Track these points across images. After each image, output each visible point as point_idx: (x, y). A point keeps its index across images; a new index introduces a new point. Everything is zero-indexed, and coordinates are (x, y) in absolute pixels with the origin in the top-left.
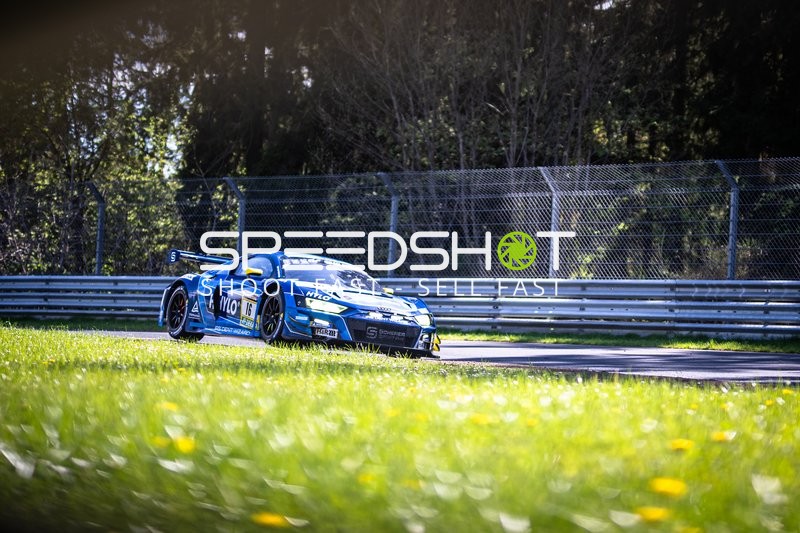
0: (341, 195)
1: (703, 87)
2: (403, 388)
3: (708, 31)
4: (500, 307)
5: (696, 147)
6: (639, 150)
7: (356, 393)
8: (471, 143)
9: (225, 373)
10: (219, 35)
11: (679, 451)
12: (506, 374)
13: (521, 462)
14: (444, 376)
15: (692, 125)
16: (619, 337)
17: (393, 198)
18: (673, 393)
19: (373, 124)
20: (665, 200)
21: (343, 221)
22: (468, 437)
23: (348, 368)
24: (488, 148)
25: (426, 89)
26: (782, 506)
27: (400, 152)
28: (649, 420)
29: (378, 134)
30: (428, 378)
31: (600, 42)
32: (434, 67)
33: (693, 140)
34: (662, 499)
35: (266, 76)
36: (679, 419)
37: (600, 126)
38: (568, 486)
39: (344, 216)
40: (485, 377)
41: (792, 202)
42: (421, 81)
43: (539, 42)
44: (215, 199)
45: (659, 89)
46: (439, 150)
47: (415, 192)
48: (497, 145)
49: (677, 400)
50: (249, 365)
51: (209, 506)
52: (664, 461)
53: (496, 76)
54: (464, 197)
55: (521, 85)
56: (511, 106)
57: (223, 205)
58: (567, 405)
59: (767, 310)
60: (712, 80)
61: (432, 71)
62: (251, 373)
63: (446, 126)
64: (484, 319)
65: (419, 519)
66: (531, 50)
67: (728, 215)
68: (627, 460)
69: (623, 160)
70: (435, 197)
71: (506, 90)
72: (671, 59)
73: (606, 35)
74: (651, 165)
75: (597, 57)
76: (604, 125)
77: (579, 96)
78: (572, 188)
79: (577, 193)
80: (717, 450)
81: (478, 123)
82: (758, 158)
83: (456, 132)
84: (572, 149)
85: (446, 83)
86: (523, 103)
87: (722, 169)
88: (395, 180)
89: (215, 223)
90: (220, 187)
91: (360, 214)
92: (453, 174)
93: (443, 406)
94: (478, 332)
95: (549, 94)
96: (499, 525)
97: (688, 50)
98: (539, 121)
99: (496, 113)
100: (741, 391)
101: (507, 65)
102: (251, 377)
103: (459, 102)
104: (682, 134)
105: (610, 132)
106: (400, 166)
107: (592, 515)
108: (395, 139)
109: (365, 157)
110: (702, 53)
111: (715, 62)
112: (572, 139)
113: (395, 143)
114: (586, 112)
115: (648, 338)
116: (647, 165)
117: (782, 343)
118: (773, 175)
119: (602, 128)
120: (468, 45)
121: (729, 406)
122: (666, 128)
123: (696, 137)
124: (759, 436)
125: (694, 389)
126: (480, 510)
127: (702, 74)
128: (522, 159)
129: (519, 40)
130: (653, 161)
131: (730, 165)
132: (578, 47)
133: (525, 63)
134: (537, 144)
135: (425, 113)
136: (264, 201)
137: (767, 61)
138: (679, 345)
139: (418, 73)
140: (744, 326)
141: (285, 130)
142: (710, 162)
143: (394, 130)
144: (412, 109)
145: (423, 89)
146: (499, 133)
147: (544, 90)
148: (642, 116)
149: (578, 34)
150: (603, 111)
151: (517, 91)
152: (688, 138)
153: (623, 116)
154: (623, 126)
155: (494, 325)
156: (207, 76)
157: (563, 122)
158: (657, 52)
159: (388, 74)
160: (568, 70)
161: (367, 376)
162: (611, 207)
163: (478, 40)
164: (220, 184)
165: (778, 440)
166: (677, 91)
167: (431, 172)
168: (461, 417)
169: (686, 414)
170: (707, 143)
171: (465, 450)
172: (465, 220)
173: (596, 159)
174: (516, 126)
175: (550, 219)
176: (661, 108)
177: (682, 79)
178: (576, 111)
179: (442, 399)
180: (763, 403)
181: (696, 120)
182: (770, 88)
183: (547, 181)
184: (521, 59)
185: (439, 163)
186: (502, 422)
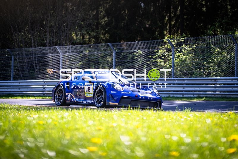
1: (104, 21)
2: (17, 114)
3: (105, 5)
4: (45, 89)
5: (103, 39)
6: (86, 41)
7: (3, 116)
8: (35, 40)
11: (100, 130)
12: (48, 109)
13: (53, 135)
14: (29, 110)
17: (12, 57)
18: (98, 113)
19: (6, 35)
20: (94, 55)
22: (37, 128)
24: (40, 41)
25: (21, 24)
26: (130, 145)
27: (14, 43)
28: (91, 121)
29: (7, 37)
30: (25, 110)
31: (73, 9)
32: (23, 17)
33: (102, 37)
34: (95, 144)
36: (99, 120)
37: (74, 34)
38: (67, 142)
40: (42, 110)
41: (131, 55)
42: (20, 21)
45: (91, 22)
46: (26, 42)
47: (19, 55)
48: (43, 40)
49: (99, 115)
52: (95, 133)
53: (42, 20)
54: (34, 56)
55: (50, 22)
56: (47, 28)
58: (66, 117)
60: (107, 20)
63: (28, 35)
64: (41, 92)
65: (23, 153)
66: (53, 11)
67: (113, 59)
68: (84, 133)
69: (81, 44)
70: (25, 56)
71: (46, 23)
72: (95, 14)
73: (75, 7)
74: (89, 45)
75: (73, 13)
77: (67, 25)
78: (66, 52)
79: (68, 54)
80: (111, 130)
81: (37, 33)
82: (121, 42)
83: (31, 36)
84: (66, 41)
85: (27, 22)
86: (51, 27)
87: (110, 46)
88: (12, 51)
91: (3, 62)
92: (30, 49)
93: (29, 119)
94: (39, 96)
95: (58, 25)
96: (47, 154)
97: (99, 11)
98: (55, 33)
99: (43, 30)
101: (45, 16)
103: (31, 27)
104: (98, 35)
105: (77, 36)
106: (14, 47)
107: (75, 150)
108: (12, 39)
109: (3, 45)
110: (103, 12)
111: (108, 14)
112: (66, 38)
114: (70, 29)
116: (88, 45)
119: (75, 34)
120: (34, 10)
121: (114, 116)
122: (93, 34)
124: (123, 125)
126: (41, 150)
127: (104, 18)
128: (51, 44)
129: (49, 8)
130: (90, 44)
131: (113, 45)
132: (67, 10)
133: (51, 15)
134: (55, 39)
135: (21, 31)
137: (123, 14)
139: (19, 19)
142: (107, 44)
143: (12, 36)
144: (17, 30)
146: (44, 36)
147: (57, 24)
148: (86, 31)
149: (67, 6)
150: (75, 29)
151: (49, 24)
152: (100, 37)
153: (80, 30)
154: (81, 34)
155: (44, 94)
157: (63, 33)
158: (90, 11)
159: (10, 19)
160: (64, 17)
161: (6, 111)
162: (78, 58)
163: (36, 9)
165: (129, 126)
166: (97, 23)
167: (24, 49)
168: (34, 122)
169: (102, 119)
170: (106, 38)
171: (36, 132)
172: (34, 63)
173: (73, 44)
174: (49, 34)
175: (60, 62)
176: (92, 28)
177: (98, 19)
178: (67, 30)
179: (29, 116)
180: (124, 115)
181: (102, 31)
182: (124, 22)
183: (58, 50)
184: (50, 14)
185: (26, 46)
186: (47, 123)
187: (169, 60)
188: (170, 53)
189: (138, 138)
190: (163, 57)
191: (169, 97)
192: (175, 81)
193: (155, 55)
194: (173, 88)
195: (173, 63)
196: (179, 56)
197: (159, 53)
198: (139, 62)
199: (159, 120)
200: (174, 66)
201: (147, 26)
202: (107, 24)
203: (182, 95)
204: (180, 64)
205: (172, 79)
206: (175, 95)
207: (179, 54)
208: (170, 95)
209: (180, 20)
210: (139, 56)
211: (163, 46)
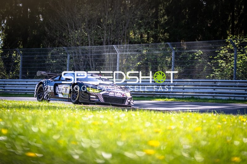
0: (52, 54)
1: (164, 20)
2: (71, 114)
3: (165, 3)
5: (161, 39)
6: (144, 40)
7: (57, 115)
8: (92, 38)
9: (17, 109)
10: (14, 5)
11: (157, 132)
12: (104, 109)
13: (108, 136)
14: (84, 109)
15: (160, 32)
16: (138, 97)
17: (68, 55)
18: (155, 114)
19: (62, 32)
20: (152, 55)
21: (53, 62)
22: (92, 128)
23: (55, 108)
24: (97, 39)
25: (78, 21)
26: (189, 149)
27: (70, 41)
28: (148, 123)
29: (63, 35)
30: (80, 110)
31: (132, 6)
32: (80, 14)
33: (161, 37)
34: (152, 147)
35: (29, 17)
36: (157, 122)
37: (132, 32)
38: (123, 143)
39: (53, 60)
40: (97, 110)
41: (191, 55)
42: (76, 19)
43: (113, 6)
44: (13, 56)
45: (150, 21)
46: (82, 40)
47: (75, 53)
48: (100, 38)
49: (156, 117)
50: (24, 107)
51: (12, 150)
52: (153, 136)
53: (100, 17)
54: (90, 55)
55: (107, 20)
56: (104, 26)
57: (16, 57)
58: (122, 118)
59: (184, 89)
61: (80, 16)
62: (25, 109)
63: (84, 33)
65: (77, 154)
66: (111, 9)
67: (172, 60)
68: (141, 135)
69: (139, 43)
70: (81, 54)
71: (103, 21)
72: (154, 12)
73: (134, 4)
74: (148, 44)
75: (131, 11)
76: (133, 32)
77: (125, 24)
78: (123, 52)
80: (169, 132)
81: (94, 32)
82: (181, 42)
83: (87, 34)
84: (123, 40)
85: (84, 19)
86: (108, 25)
87: (170, 45)
88: (69, 49)
89: (13, 63)
90: (15, 52)
91: (58, 60)
92: (87, 47)
93: (84, 119)
95: (116, 23)
96: (102, 156)
97: (159, 9)
98: (113, 31)
99: (100, 28)
100: (176, 113)
101: (103, 14)
102: (24, 111)
103: (88, 25)
104: (157, 34)
105: (135, 34)
106: (70, 45)
107: (130, 152)
108: (69, 36)
109: (59, 42)
110: (163, 10)
111: (168, 12)
112: (124, 37)
113: (69, 38)
114: (128, 28)
115: (147, 97)
116: (146, 44)
117: (189, 99)
118: (185, 47)
120: (91, 7)
121: (173, 118)
122: (152, 33)
123: (161, 36)
124: (182, 127)
125: (161, 113)
126: (96, 151)
127: (163, 16)
128: (108, 43)
129: (107, 6)
130: (148, 43)
131: (172, 44)
132: (125, 8)
134: (113, 38)
135: (78, 29)
136: (28, 56)
137: (183, 12)
138: (157, 100)
139: (76, 16)
140: (177, 94)
141: (35, 34)
142: (166, 43)
143: (68, 34)
144: (74, 27)
145: (77, 21)
146: (101, 35)
147: (115, 21)
148: (145, 29)
149: (125, 4)
150: (133, 28)
151: (106, 22)
152: (159, 36)
153: (139, 29)
154: (139, 32)
156: (10, 17)
157: (120, 31)
158: (150, 9)
159: (66, 17)
160: (122, 15)
161: (61, 110)
162: (135, 57)
163: (94, 6)
164: (14, 51)
165: (187, 129)
166: (155, 21)
167: (80, 47)
168: (90, 122)
169: (159, 121)
170: (165, 37)
171: (92, 132)
172: (90, 61)
173: (131, 43)
174: (106, 33)
175: (117, 61)
176: (151, 27)
177: (157, 18)
178: (124, 28)
179: (84, 117)
180: (183, 117)
181: (162, 30)
182: (184, 20)
183: (116, 49)
184: (107, 12)
185: (82, 44)
186: (102, 123)
187: (230, 61)
188: (232, 54)
189: (198, 142)
190: (225, 58)
191: (230, 100)
192: (236, 83)
193: (216, 56)
194: (234, 90)
195: (236, 64)
196: (242, 57)
197: (220, 54)
198: (199, 63)
199: (219, 123)
200: (236, 67)
201: (209, 25)
202: (167, 23)
203: (244, 98)
204: (243, 65)
205: (234, 81)
206: (236, 98)
207: (242, 55)
208: (231, 98)
209: (243, 20)
210: (199, 56)
211: (225, 47)
